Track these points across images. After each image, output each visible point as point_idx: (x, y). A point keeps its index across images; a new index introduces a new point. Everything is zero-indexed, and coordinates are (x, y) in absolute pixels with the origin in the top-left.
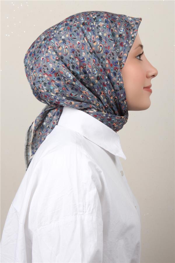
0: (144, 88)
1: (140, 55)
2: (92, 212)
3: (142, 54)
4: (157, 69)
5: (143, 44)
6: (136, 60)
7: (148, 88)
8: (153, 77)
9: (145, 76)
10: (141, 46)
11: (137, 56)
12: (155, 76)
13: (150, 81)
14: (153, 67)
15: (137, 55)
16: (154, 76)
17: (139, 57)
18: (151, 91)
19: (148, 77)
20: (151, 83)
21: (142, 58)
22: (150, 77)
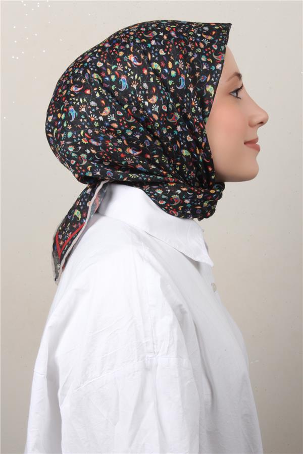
0: (246, 143)
1: (237, 91)
2: (168, 352)
3: (241, 88)
4: (267, 112)
5: (241, 72)
6: (231, 98)
7: (252, 144)
8: (260, 125)
9: (248, 124)
10: (239, 76)
11: (233, 92)
12: (264, 124)
13: (256, 131)
14: (260, 108)
15: (232, 90)
16: (262, 123)
17: (235, 94)
18: (258, 149)
19: (252, 125)
20: (257, 135)
21: (240, 94)
22: (255, 126)
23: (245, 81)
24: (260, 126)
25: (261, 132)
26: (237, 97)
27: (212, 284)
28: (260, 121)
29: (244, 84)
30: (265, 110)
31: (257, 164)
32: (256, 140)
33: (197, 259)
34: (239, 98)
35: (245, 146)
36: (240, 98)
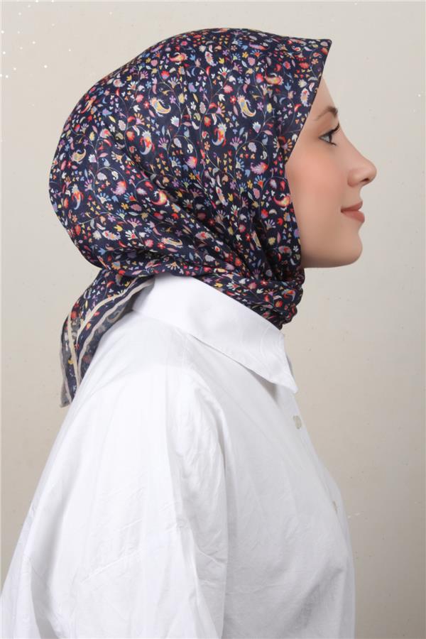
23: (342, 118)
24: (364, 185)
25: (366, 192)
26: (331, 143)
27: (294, 417)
28: (365, 177)
29: (340, 123)
30: (372, 161)
31: (360, 242)
32: (360, 205)
33: (273, 380)
34: (333, 144)
35: (342, 215)
36: (335, 144)
